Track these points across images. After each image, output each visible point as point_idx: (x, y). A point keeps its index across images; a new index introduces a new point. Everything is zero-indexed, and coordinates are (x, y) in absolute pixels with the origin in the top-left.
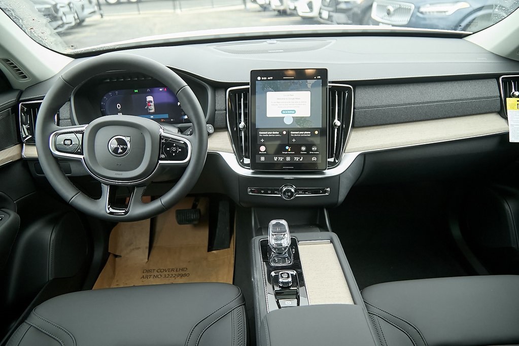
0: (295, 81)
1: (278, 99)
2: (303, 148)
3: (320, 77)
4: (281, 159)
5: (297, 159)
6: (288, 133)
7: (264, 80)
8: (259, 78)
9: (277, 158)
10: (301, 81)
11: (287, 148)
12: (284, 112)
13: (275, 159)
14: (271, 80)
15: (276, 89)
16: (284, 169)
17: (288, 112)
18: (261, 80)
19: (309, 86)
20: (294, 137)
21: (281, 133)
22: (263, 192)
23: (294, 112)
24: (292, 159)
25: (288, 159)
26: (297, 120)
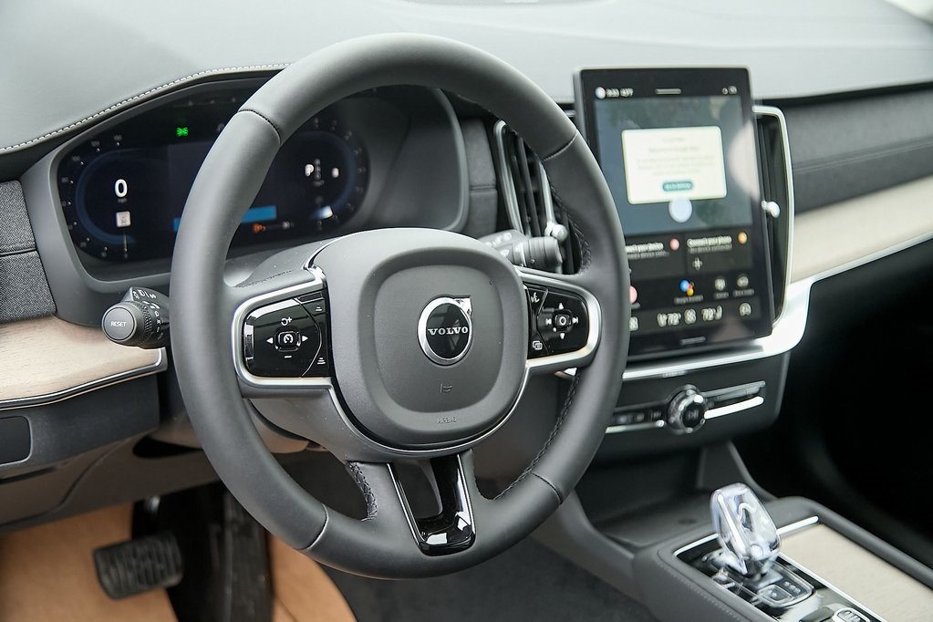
0: (685, 101)
1: (652, 150)
2: (720, 284)
3: (733, 90)
4: (674, 318)
5: (709, 314)
6: (683, 245)
7: (612, 98)
8: (601, 92)
9: (665, 317)
10: (696, 101)
11: (686, 286)
12: (667, 187)
13: (662, 319)
14: (629, 97)
15: (645, 124)
16: (686, 346)
17: (679, 186)
18: (606, 97)
19: (715, 113)
20: (697, 255)
21: (667, 247)
22: (640, 417)
23: (688, 186)
24: (699, 316)
25: (691, 316)
26: (701, 207)
